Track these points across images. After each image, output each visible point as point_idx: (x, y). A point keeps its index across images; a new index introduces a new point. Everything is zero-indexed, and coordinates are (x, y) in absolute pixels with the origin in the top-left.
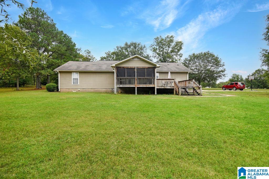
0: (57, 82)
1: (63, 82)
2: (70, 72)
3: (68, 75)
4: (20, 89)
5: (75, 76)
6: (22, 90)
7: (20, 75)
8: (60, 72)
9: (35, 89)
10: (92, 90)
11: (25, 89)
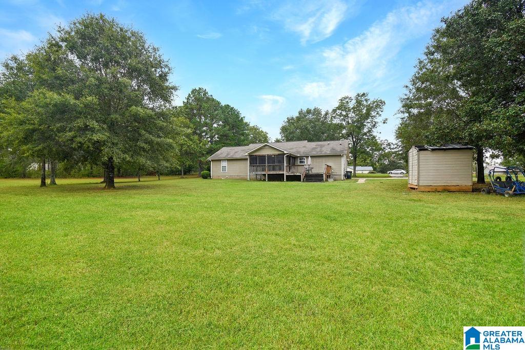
0: (209, 170)
1: (215, 170)
2: (220, 160)
3: (218, 163)
4: (184, 177)
5: (224, 164)
6: (186, 178)
7: (184, 164)
8: (212, 160)
9: (198, 177)
10: (238, 177)
11: (189, 177)
